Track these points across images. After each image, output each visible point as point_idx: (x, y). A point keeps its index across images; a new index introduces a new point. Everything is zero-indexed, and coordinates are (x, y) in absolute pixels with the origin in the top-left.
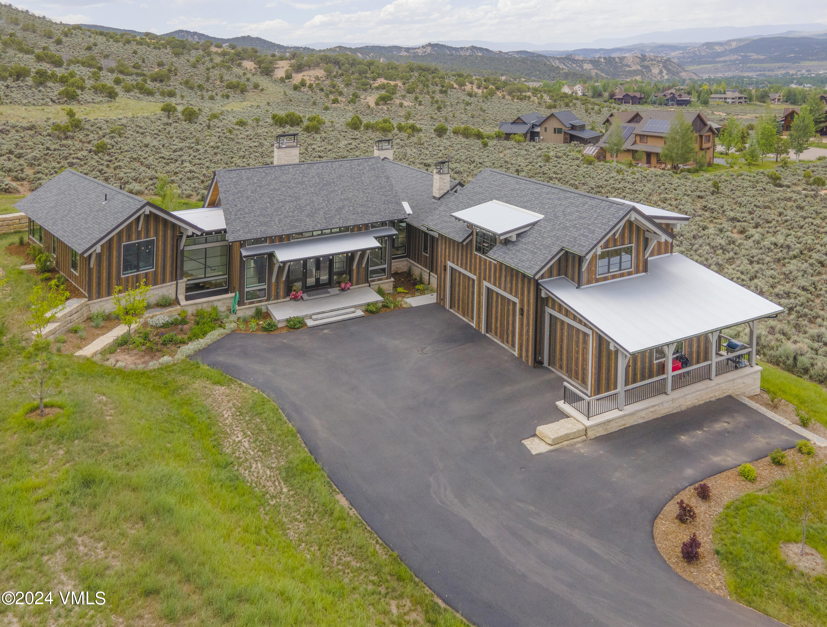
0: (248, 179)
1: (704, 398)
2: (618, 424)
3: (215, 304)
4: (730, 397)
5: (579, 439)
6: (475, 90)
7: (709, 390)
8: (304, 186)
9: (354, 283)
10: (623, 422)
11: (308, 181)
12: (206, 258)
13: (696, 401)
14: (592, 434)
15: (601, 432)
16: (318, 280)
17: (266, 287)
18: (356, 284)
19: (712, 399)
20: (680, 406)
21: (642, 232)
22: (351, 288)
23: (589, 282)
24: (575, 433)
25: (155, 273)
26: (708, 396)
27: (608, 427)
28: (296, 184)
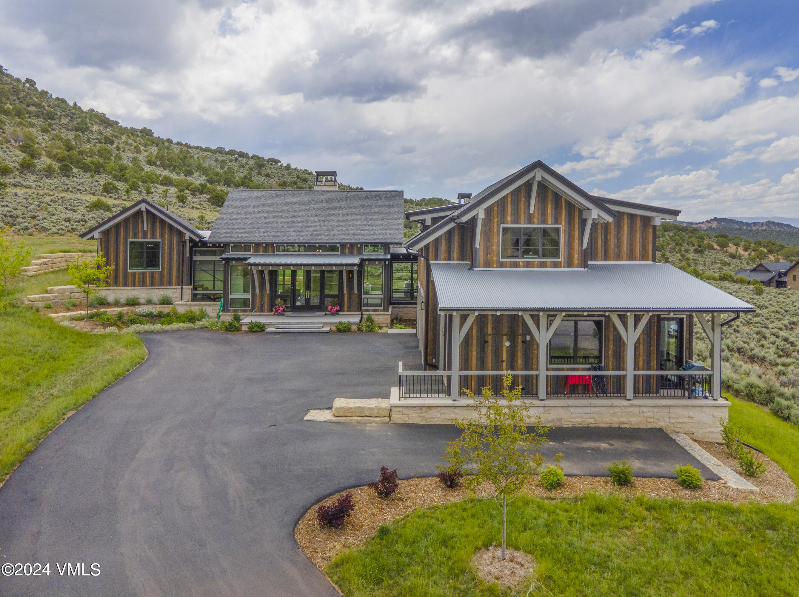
0: (257, 198)
1: (607, 420)
2: (444, 416)
3: (204, 308)
4: (660, 430)
5: (378, 419)
6: (741, 251)
7: (617, 410)
8: (308, 208)
9: (345, 308)
10: (453, 416)
11: (314, 204)
12: (214, 271)
13: (592, 420)
14: (398, 418)
15: (414, 418)
16: (308, 301)
17: (250, 297)
18: (348, 311)
19: (623, 426)
20: (559, 420)
21: (577, 212)
22: (340, 313)
23: (488, 264)
24: (372, 409)
25: (161, 274)
26: (617, 420)
27: (427, 416)
28: (301, 205)
